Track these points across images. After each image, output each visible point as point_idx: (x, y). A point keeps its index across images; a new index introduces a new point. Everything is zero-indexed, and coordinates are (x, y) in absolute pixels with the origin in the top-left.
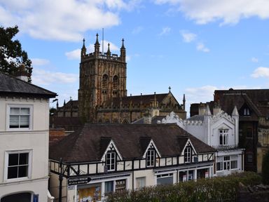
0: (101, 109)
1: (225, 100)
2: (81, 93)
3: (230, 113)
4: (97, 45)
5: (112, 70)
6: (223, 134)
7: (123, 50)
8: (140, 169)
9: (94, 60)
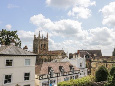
0: (40, 55)
1: (81, 53)
2: (34, 49)
3: (83, 57)
4: (39, 35)
5: (44, 42)
6: (81, 64)
7: (47, 36)
8: (59, 76)
9: (38, 39)
